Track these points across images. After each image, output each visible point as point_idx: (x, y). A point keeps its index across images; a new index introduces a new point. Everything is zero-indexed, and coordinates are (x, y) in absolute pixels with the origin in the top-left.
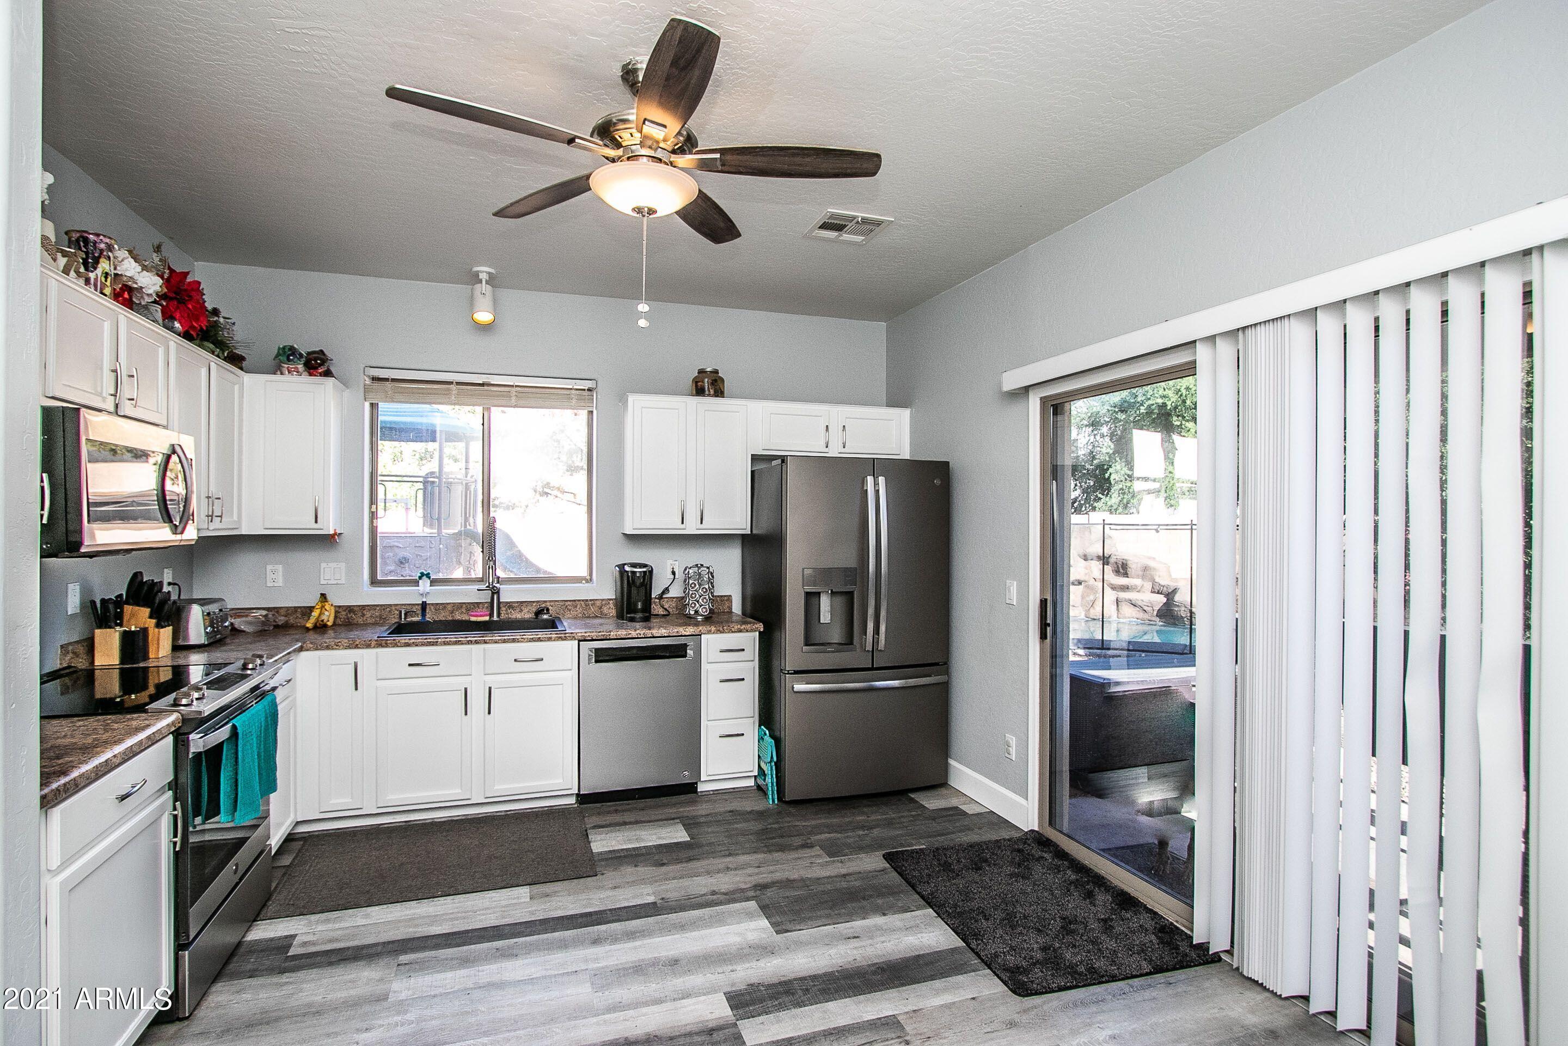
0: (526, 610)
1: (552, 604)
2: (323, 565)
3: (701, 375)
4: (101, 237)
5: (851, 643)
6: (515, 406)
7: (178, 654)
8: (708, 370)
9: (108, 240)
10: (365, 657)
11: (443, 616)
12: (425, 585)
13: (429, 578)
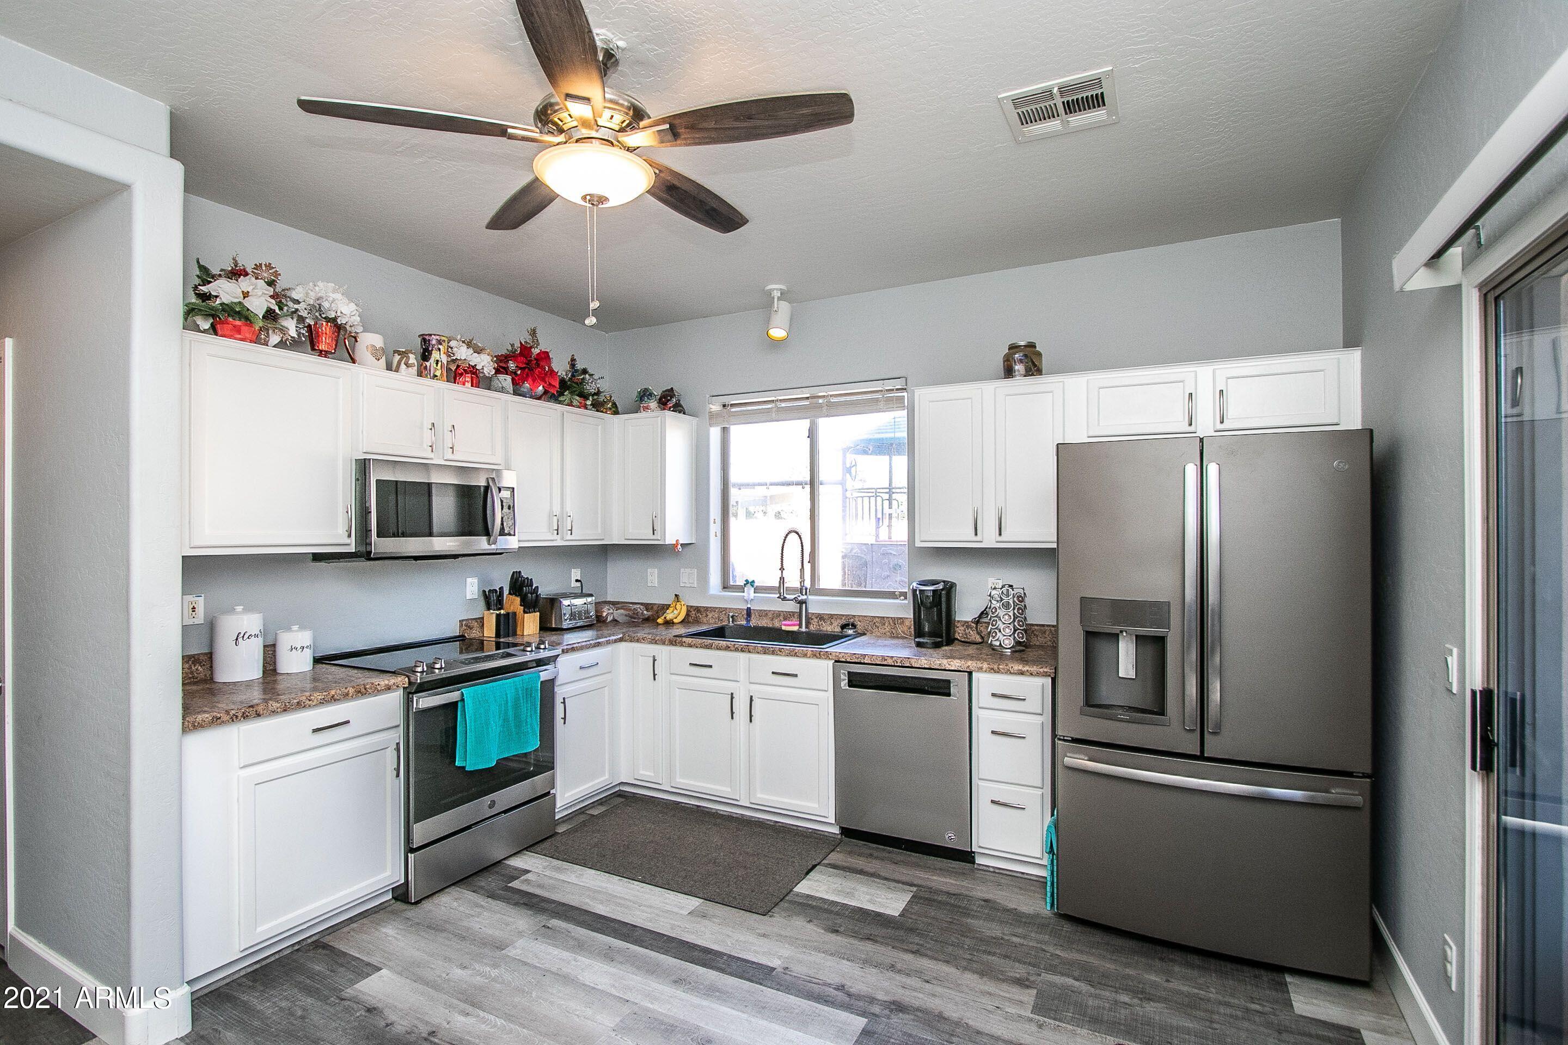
0: (835, 624)
1: (861, 619)
2: (682, 570)
3: (1011, 351)
4: (433, 336)
5: (1162, 712)
6: (827, 416)
7: (545, 634)
8: (1022, 343)
9: (438, 337)
10: (663, 652)
11: (764, 623)
12: (750, 593)
13: (753, 586)
